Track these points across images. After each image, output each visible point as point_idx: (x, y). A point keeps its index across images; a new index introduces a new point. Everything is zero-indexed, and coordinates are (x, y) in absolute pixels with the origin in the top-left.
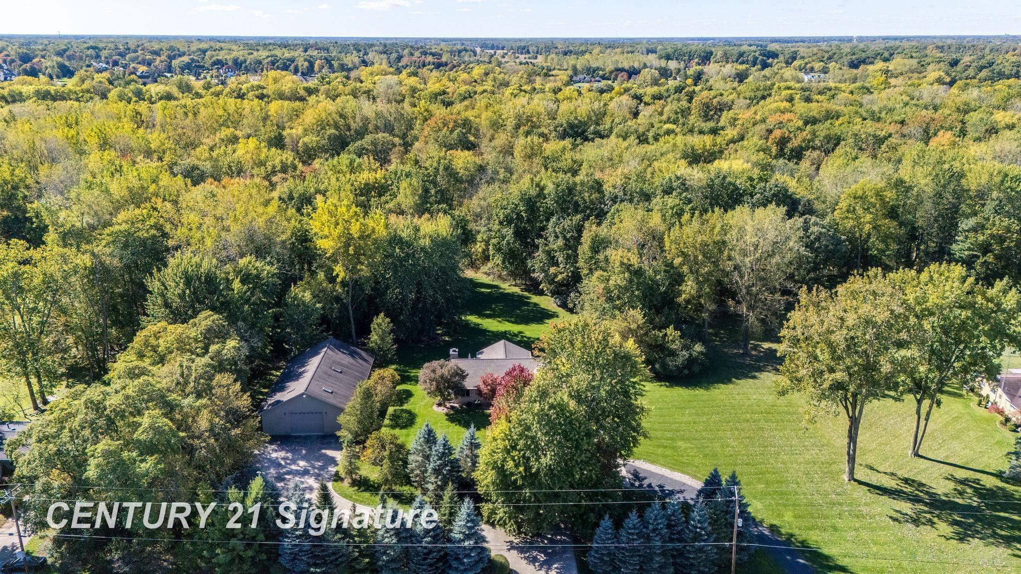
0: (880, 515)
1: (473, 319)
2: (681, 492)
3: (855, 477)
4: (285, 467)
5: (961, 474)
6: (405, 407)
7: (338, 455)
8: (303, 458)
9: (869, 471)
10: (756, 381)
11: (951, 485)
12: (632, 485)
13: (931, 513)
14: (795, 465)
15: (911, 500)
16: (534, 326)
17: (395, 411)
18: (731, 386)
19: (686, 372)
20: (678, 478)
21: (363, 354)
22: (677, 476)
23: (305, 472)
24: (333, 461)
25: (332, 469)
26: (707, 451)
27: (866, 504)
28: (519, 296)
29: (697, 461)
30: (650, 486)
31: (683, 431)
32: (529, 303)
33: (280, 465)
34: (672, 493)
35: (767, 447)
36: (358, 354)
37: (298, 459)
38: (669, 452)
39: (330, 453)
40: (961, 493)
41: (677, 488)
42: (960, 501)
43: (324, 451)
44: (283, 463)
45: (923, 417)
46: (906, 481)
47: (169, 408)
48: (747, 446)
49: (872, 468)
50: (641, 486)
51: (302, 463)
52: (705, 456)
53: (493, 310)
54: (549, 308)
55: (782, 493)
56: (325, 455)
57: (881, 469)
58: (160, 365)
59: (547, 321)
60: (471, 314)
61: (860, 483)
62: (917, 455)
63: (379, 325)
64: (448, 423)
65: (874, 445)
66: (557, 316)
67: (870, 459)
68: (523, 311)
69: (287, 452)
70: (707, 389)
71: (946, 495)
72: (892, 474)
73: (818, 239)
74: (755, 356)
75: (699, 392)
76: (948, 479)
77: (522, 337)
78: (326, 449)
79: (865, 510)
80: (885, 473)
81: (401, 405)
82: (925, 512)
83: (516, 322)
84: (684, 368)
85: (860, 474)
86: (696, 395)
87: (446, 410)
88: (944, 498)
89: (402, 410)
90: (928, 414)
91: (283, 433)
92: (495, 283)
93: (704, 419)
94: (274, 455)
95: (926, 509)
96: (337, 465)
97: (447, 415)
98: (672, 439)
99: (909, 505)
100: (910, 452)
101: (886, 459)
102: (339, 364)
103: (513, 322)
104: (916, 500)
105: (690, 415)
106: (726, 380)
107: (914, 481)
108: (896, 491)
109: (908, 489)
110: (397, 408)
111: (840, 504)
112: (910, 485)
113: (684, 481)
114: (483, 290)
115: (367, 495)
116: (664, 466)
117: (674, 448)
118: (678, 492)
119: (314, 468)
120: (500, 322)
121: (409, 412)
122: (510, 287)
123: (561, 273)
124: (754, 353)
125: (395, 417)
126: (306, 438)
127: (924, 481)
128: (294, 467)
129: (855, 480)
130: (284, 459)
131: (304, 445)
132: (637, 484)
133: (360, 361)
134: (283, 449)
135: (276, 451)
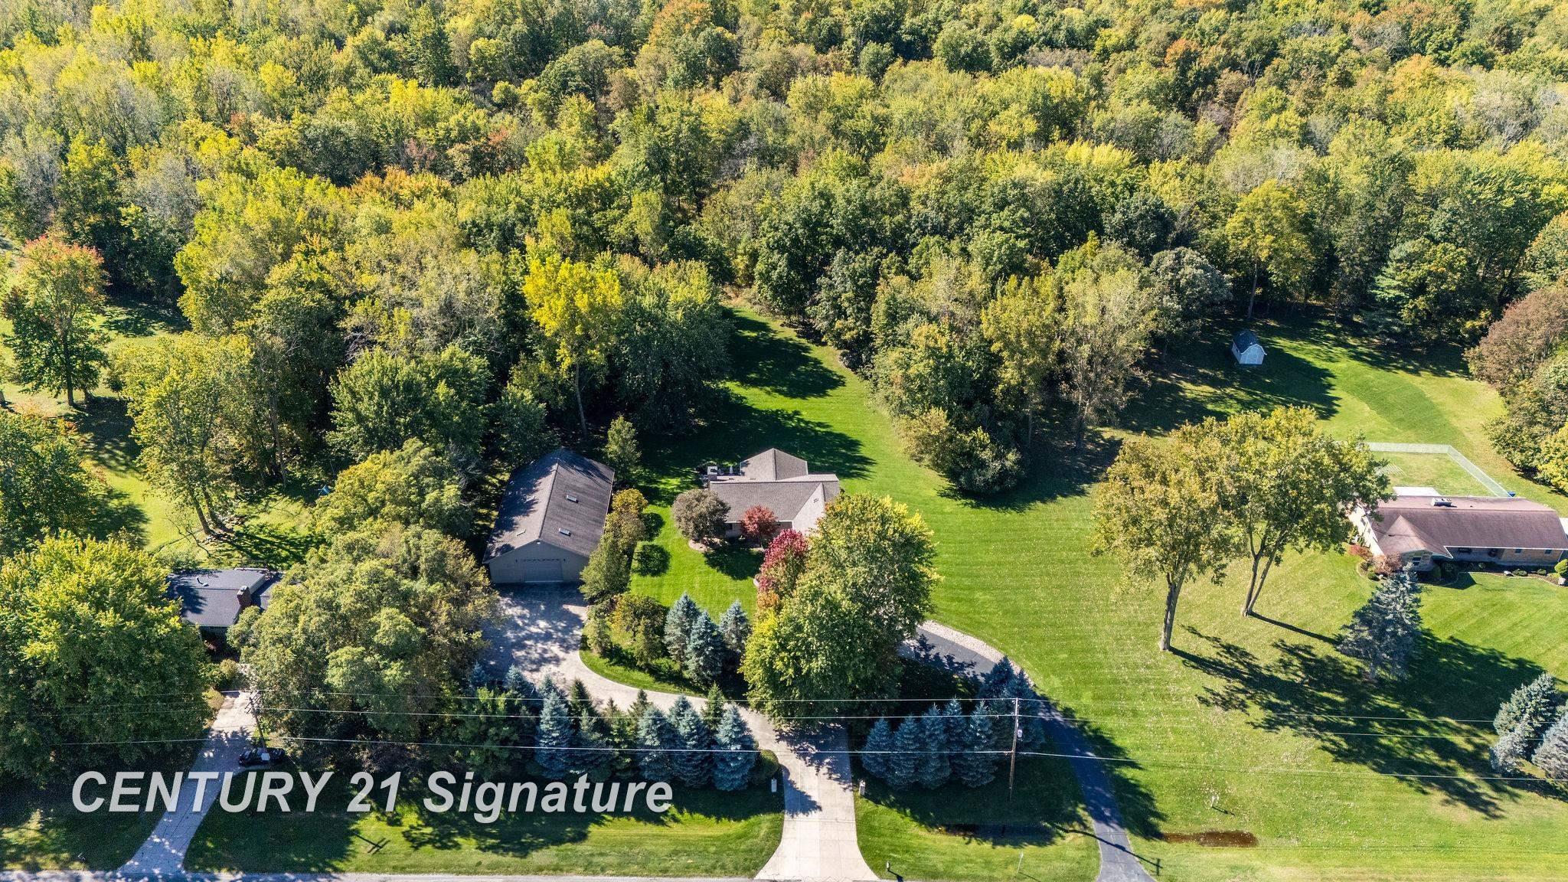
0: (1188, 695)
1: (734, 387)
2: (972, 665)
3: (1172, 644)
4: (523, 629)
5: (1294, 639)
6: (655, 542)
7: (582, 612)
8: (544, 616)
9: (1189, 635)
10: (1083, 499)
11: (1278, 654)
12: (918, 655)
13: (1244, 692)
14: (1107, 627)
15: (1227, 675)
16: (813, 401)
17: (644, 547)
18: (1051, 506)
19: (997, 488)
20: (969, 646)
21: (601, 467)
22: (972, 644)
23: (547, 637)
24: (576, 621)
25: (578, 632)
26: (1008, 606)
27: (1177, 681)
28: (794, 345)
29: (996, 620)
30: (937, 656)
31: (985, 576)
32: (810, 359)
33: (516, 627)
34: (962, 666)
35: (1078, 600)
36: (595, 469)
37: (537, 618)
38: (964, 608)
39: (573, 609)
40: (1286, 665)
41: (968, 661)
42: (1282, 676)
43: (565, 607)
44: (520, 623)
45: (1259, 574)
46: (1229, 649)
47: (404, 599)
48: (1055, 599)
49: (1194, 631)
50: (927, 656)
51: (543, 624)
52: (1006, 612)
53: (759, 371)
54: (834, 369)
55: (1084, 667)
56: (567, 612)
57: (1204, 633)
58: (371, 519)
59: (830, 392)
60: (731, 379)
61: (1176, 652)
62: (1251, 613)
63: (619, 432)
64: (707, 568)
65: (1204, 598)
66: (843, 384)
67: (1194, 620)
68: (799, 374)
69: (524, 607)
70: (1021, 510)
71: (1268, 668)
72: (1216, 639)
73: (1191, 284)
74: (1089, 452)
75: (1011, 515)
76: (1277, 646)
77: (800, 420)
78: (568, 603)
79: (1173, 688)
80: (1208, 638)
81: (651, 539)
82: (1239, 691)
83: (791, 395)
84: (994, 483)
85: (1180, 640)
86: (1006, 521)
87: (704, 548)
88: (1265, 672)
89: (653, 546)
90: (1265, 573)
91: (515, 580)
92: (762, 319)
93: (1011, 559)
94: (510, 611)
95: (1241, 687)
96: (583, 626)
97: (706, 555)
98: (969, 588)
99: (1224, 681)
100: (1243, 609)
101: (1212, 618)
102: (575, 489)
103: (786, 395)
104: (1232, 673)
105: (996, 551)
106: (1047, 496)
107: (1237, 649)
108: (1215, 663)
109: (1227, 660)
110: (646, 543)
111: (1147, 681)
112: (1232, 654)
113: (976, 650)
114: (747, 333)
115: (620, 669)
116: (956, 627)
117: (971, 601)
118: (969, 666)
119: (557, 630)
120: (768, 393)
121: (660, 550)
122: (783, 330)
123: (850, 329)
124: (1090, 447)
125: (645, 557)
126: (543, 586)
127: (1248, 650)
128: (534, 629)
129: (1171, 649)
130: (522, 617)
131: (541, 598)
132: (923, 654)
133: (599, 480)
134: (518, 604)
135: (510, 606)
